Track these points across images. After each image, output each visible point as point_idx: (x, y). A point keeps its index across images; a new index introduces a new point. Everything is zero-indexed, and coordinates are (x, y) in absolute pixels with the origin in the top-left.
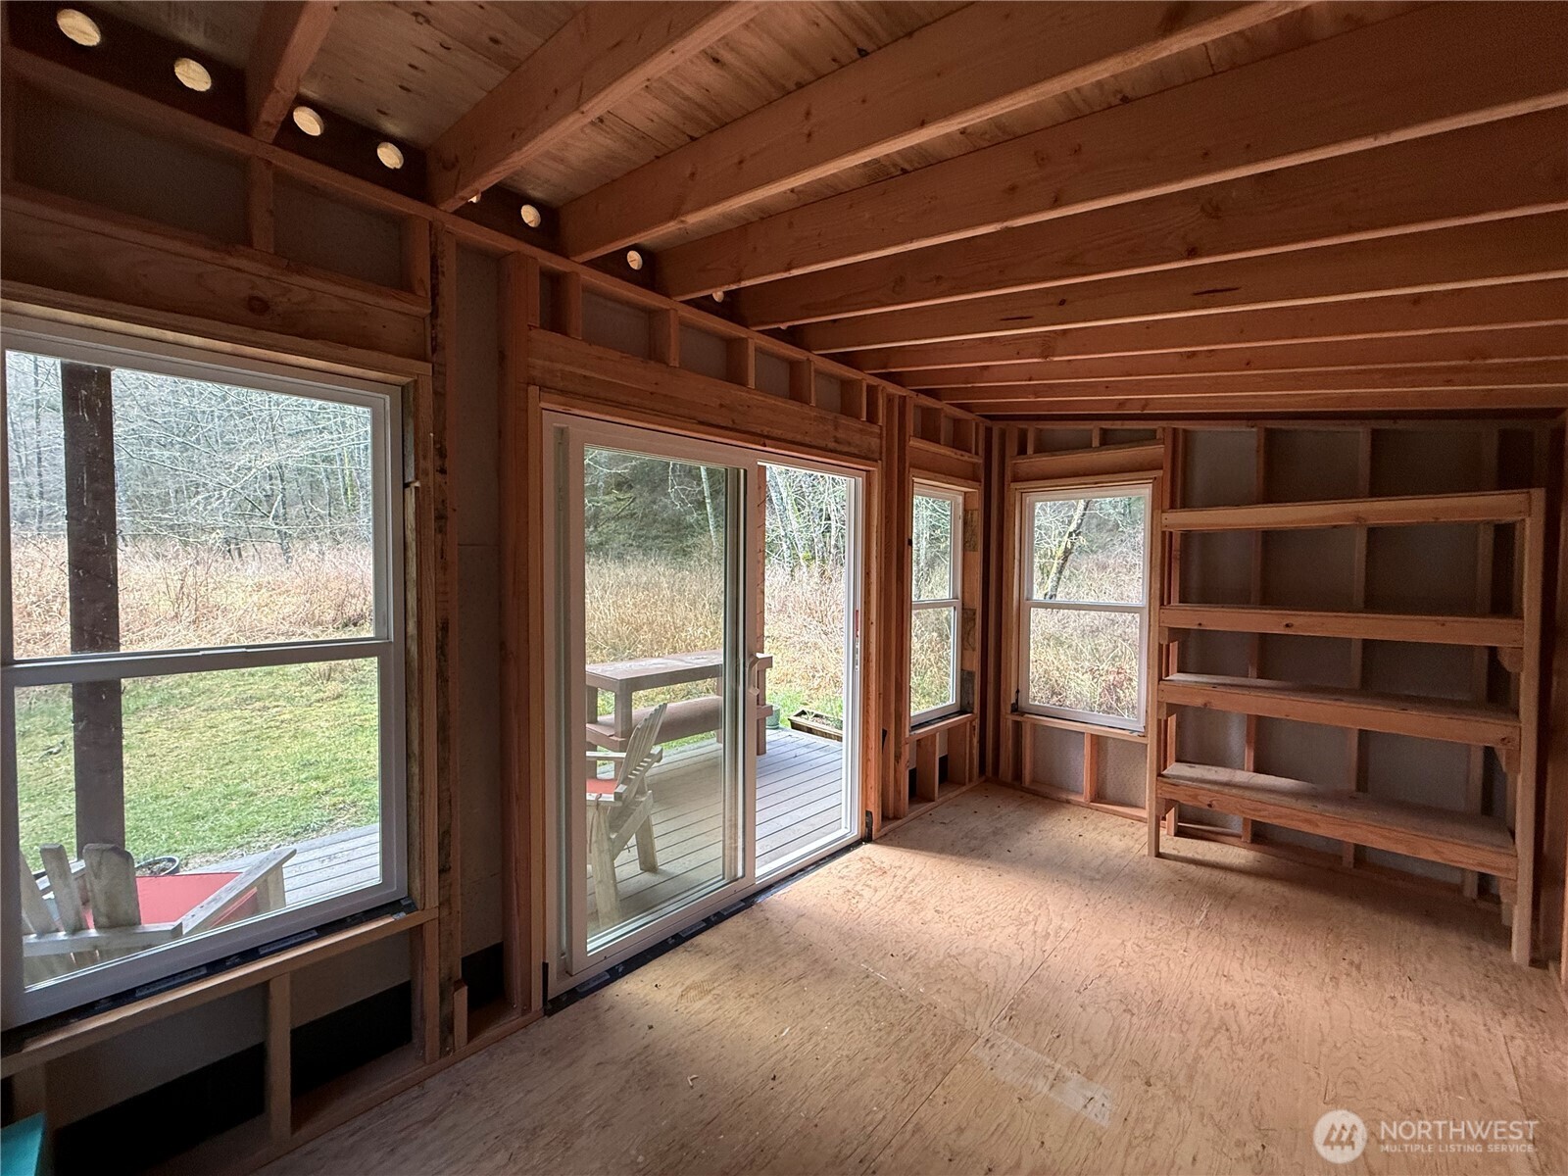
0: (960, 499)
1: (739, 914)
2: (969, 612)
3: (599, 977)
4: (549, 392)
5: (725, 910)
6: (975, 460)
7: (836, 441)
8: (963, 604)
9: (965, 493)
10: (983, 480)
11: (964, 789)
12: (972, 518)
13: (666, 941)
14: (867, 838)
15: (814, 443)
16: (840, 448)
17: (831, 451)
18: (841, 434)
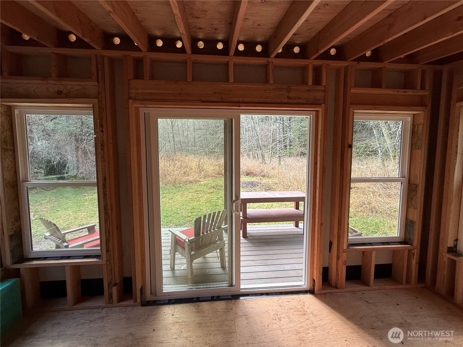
0: (409, 119)
1: (225, 301)
2: (413, 186)
3: (165, 300)
4: (137, 101)
5: (222, 296)
6: (422, 93)
7: (288, 99)
8: (409, 181)
9: (414, 115)
10: (429, 105)
11: (400, 286)
12: (418, 129)
13: (193, 298)
14: (311, 292)
15: (272, 101)
16: (290, 101)
17: (285, 104)
18: (292, 94)
